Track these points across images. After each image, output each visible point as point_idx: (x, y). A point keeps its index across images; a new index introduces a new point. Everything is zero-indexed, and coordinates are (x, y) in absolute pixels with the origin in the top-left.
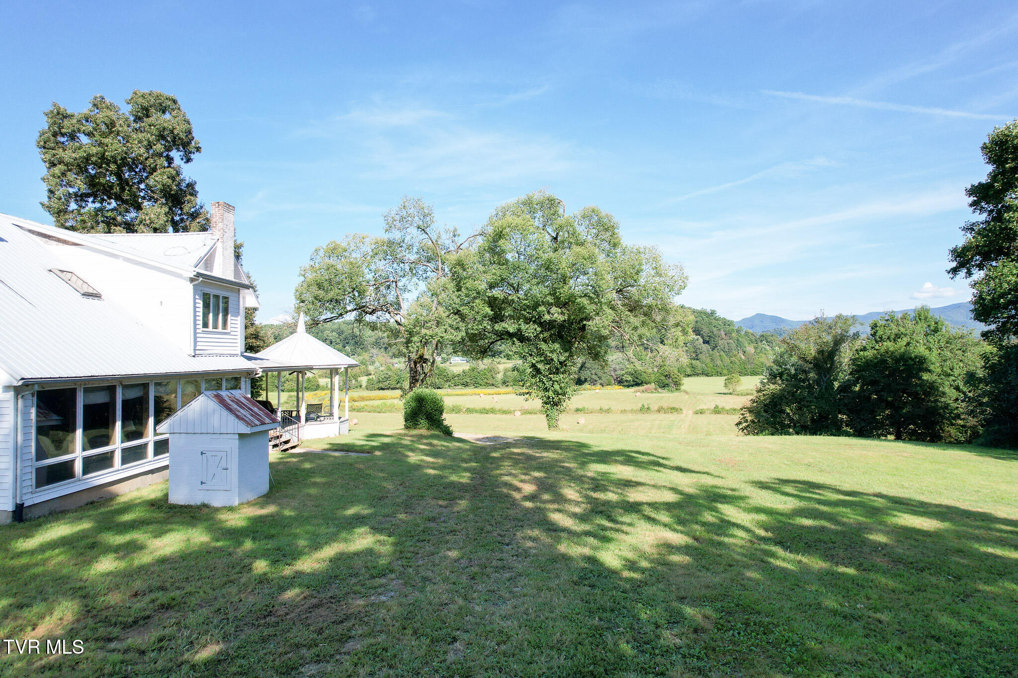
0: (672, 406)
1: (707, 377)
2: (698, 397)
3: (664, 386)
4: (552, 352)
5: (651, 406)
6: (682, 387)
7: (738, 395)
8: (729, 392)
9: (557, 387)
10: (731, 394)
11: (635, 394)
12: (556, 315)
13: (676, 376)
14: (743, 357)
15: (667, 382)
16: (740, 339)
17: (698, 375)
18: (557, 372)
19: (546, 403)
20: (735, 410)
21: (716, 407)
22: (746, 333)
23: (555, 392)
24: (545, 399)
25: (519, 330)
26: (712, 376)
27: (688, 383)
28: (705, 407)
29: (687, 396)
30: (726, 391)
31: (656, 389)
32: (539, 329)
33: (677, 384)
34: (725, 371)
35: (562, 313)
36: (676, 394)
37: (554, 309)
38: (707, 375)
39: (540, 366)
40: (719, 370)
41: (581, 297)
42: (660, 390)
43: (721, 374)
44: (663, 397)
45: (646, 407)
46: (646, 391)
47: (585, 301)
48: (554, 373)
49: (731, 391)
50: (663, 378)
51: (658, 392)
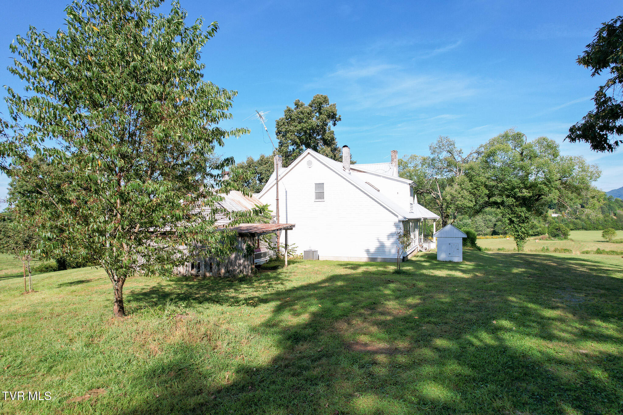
0: (564, 248)
1: (586, 231)
2: (582, 243)
3: (555, 236)
4: (521, 212)
5: (549, 248)
6: (569, 237)
7: (614, 242)
8: (606, 240)
9: (523, 230)
10: (607, 242)
11: (535, 241)
12: (526, 193)
13: (564, 229)
14: (615, 217)
15: (557, 233)
16: (611, 205)
17: (578, 229)
18: (523, 222)
19: (517, 238)
20: (613, 252)
21: (598, 249)
22: (617, 201)
23: (522, 232)
24: (516, 236)
25: (503, 201)
26: (590, 230)
27: (573, 235)
28: (589, 250)
29: (573, 243)
30: (603, 239)
31: (549, 238)
32: (514, 200)
33: (565, 235)
34: (600, 227)
35: (529, 193)
36: (564, 241)
37: (524, 190)
38: (586, 229)
39: (513, 219)
40: (595, 226)
41: (541, 184)
42: (552, 238)
43: (597, 228)
44: (555, 243)
45: (546, 248)
46: (542, 239)
47: (543, 186)
48: (521, 223)
49: (608, 240)
50: (554, 231)
51: (551, 240)
